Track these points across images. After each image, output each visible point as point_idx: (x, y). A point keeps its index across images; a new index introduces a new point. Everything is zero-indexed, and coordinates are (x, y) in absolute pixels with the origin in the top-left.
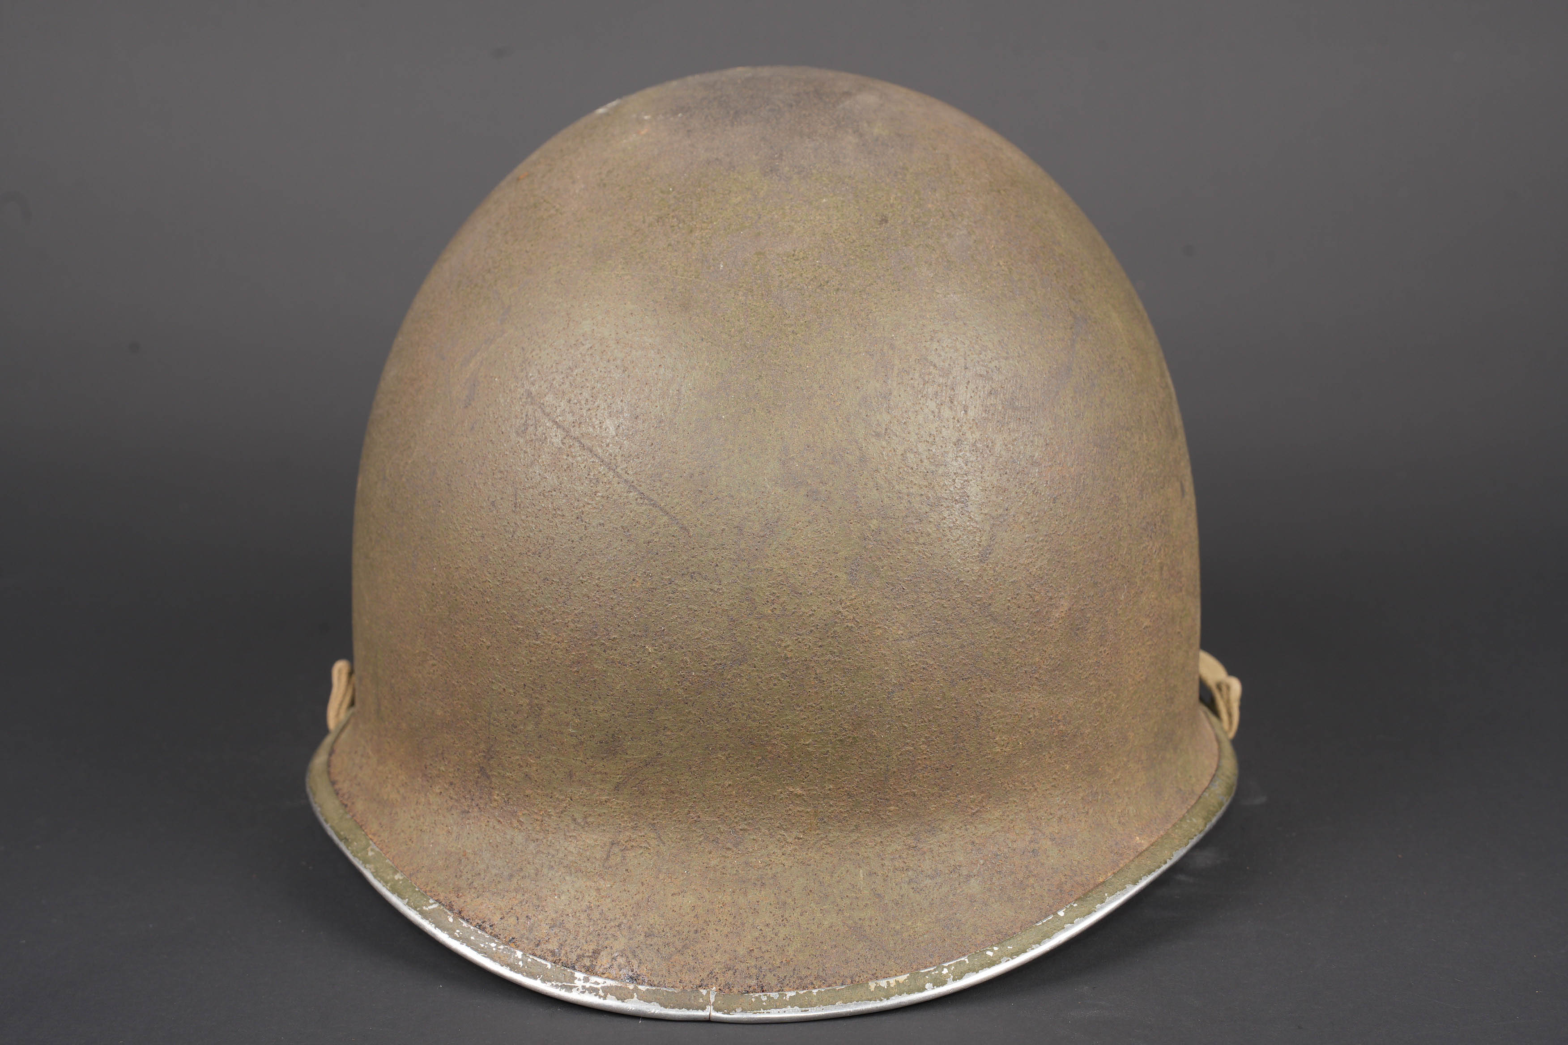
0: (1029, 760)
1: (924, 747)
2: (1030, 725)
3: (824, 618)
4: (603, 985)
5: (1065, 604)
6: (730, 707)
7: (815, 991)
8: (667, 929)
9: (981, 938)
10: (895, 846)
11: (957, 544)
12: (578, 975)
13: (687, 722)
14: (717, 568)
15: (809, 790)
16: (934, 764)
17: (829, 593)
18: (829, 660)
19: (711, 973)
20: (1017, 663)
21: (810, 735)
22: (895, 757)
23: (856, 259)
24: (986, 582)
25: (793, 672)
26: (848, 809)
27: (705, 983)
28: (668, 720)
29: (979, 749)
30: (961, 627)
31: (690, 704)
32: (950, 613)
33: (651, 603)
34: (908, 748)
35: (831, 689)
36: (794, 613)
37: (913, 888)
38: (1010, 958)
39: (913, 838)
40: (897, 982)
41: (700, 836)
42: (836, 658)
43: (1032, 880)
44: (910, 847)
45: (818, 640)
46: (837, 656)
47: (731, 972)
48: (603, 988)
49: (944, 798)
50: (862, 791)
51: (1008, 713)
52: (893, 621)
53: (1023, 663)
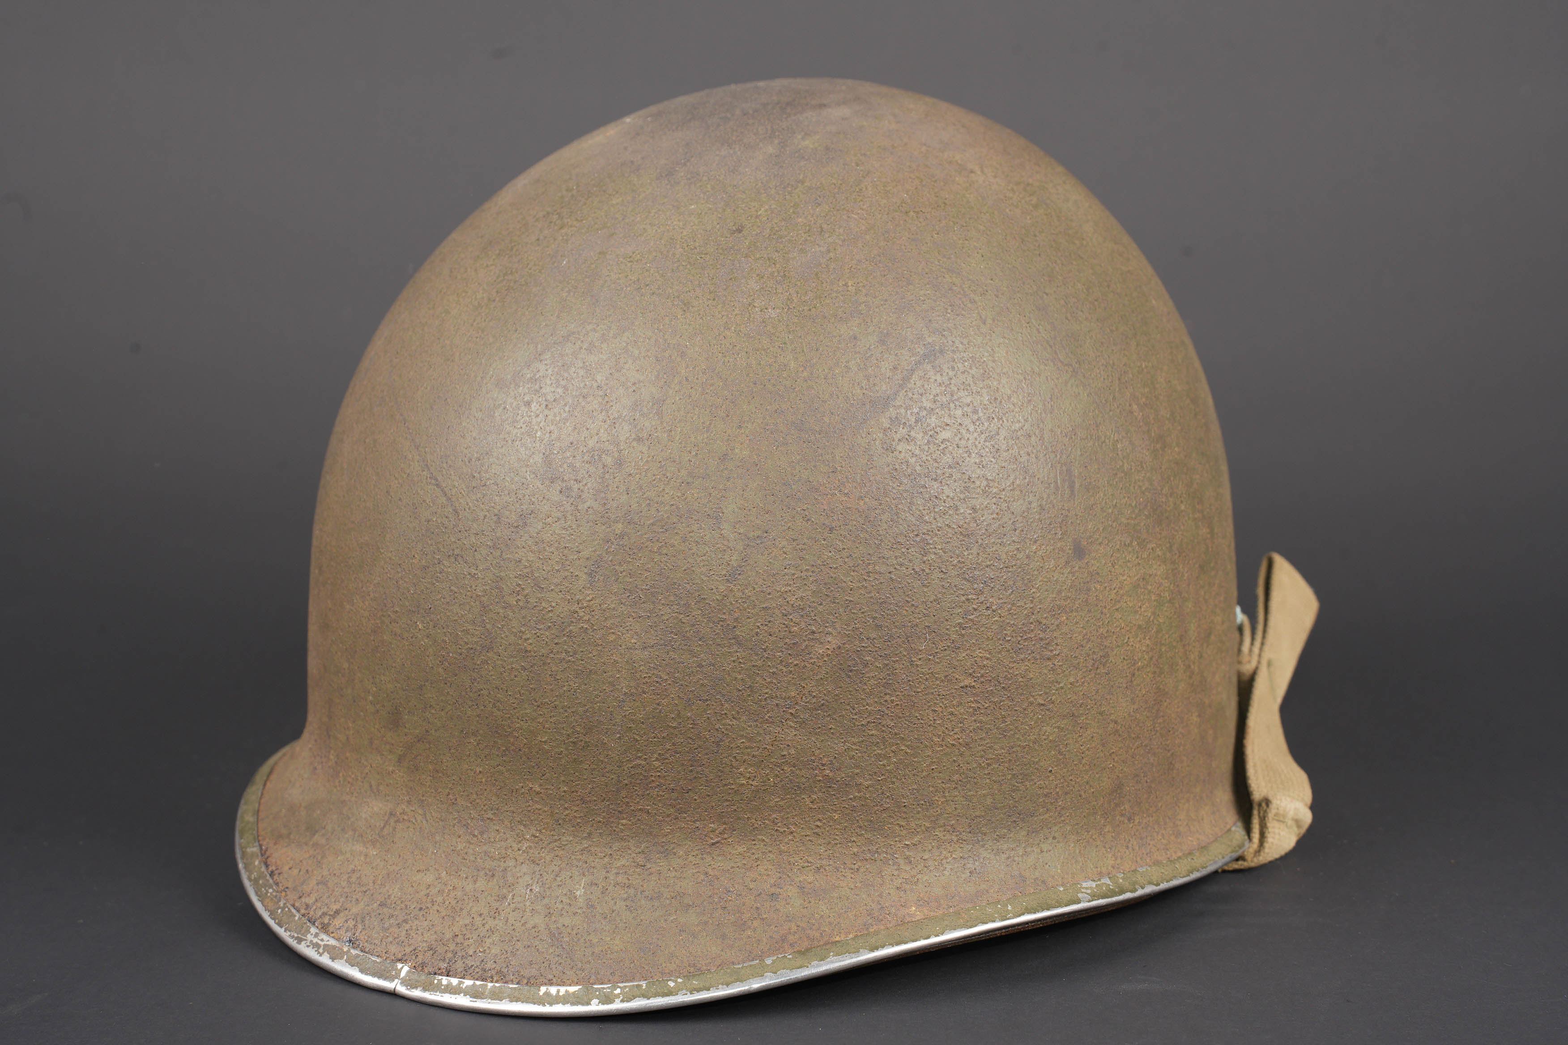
0: (782, 799)
1: (657, 764)
2: (783, 763)
3: (562, 616)
4: (326, 943)
5: (834, 642)
6: (479, 693)
7: (490, 985)
8: (399, 902)
9: (672, 967)
10: (623, 862)
11: (703, 560)
12: (313, 930)
13: (447, 702)
14: (476, 553)
15: (546, 789)
16: (669, 784)
17: (568, 592)
18: (564, 659)
19: (415, 950)
20: (767, 693)
21: (546, 732)
22: (626, 769)
23: (686, 265)
24: (731, 604)
25: (532, 666)
26: (582, 815)
27: (405, 958)
28: (433, 698)
29: (720, 777)
30: (700, 645)
31: (449, 684)
32: (688, 629)
33: (424, 580)
34: (638, 762)
35: (565, 688)
36: (535, 607)
37: (627, 906)
38: (689, 993)
39: (643, 856)
40: (566, 991)
41: (455, 819)
42: (570, 658)
43: (756, 923)
44: (638, 865)
45: (554, 636)
46: (571, 656)
47: (431, 952)
48: (325, 945)
49: (681, 821)
50: (595, 798)
51: (755, 744)
52: (628, 628)
53: (774, 694)
